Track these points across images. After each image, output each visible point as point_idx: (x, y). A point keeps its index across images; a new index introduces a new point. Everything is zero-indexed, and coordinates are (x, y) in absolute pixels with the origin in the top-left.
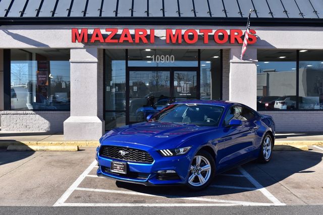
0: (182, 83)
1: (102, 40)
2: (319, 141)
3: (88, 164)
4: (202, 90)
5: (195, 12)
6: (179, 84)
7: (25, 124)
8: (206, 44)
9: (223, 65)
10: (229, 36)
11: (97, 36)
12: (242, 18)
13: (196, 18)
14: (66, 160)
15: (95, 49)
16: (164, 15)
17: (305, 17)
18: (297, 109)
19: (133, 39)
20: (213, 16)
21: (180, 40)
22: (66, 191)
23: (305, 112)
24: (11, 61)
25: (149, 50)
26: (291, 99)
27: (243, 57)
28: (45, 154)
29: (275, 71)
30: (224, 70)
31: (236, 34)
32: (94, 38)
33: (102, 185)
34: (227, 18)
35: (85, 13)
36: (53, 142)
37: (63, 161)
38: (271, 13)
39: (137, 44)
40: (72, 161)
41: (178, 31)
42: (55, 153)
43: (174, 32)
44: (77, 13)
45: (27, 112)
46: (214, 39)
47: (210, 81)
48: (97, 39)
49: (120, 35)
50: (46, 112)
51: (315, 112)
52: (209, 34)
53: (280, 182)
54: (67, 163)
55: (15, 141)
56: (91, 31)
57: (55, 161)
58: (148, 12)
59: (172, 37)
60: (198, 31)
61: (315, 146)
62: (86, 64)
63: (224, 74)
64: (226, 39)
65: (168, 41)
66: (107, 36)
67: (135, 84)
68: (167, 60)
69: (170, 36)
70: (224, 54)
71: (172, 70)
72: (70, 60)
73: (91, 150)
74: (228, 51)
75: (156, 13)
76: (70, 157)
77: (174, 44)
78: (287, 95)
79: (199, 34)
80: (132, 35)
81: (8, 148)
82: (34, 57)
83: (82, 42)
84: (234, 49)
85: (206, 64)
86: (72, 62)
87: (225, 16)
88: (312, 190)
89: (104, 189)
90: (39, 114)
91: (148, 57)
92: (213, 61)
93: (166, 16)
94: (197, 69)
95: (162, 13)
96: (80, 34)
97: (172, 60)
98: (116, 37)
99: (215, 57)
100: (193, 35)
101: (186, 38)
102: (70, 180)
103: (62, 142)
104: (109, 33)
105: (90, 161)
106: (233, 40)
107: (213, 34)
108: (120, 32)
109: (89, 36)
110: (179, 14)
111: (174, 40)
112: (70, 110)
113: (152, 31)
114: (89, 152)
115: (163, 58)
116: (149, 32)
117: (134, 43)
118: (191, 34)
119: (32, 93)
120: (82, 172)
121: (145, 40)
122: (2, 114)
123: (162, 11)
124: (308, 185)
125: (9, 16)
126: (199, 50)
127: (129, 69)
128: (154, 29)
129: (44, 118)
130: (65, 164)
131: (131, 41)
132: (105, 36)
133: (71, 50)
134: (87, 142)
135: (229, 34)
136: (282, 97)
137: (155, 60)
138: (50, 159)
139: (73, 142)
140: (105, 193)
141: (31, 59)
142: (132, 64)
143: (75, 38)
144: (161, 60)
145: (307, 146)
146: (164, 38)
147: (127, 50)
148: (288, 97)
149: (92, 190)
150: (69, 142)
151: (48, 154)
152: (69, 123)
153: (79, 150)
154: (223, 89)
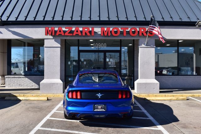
0: (111, 60)
1: (63, 34)
2: (192, 94)
3: (51, 110)
4: (122, 64)
5: (118, 18)
6: (109, 60)
7: (19, 83)
8: (125, 37)
9: (135, 49)
10: (139, 32)
11: (60, 31)
12: (146, 21)
13: (118, 21)
14: (38, 106)
15: (59, 39)
16: (100, 19)
17: (183, 21)
18: (178, 75)
19: (81, 33)
20: (129, 20)
21: (110, 34)
22: (32, 130)
23: (183, 76)
24: (12, 47)
25: (92, 41)
26: (172, 69)
27: (146, 44)
28: (27, 102)
29: (162, 54)
30: (135, 52)
31: (142, 30)
32: (58, 33)
33: (56, 126)
34: (137, 21)
35: (53, 18)
36: (33, 95)
37: (36, 108)
38: (163, 18)
39: (84, 36)
40: (42, 107)
41: (108, 29)
42: (33, 102)
43: (106, 29)
44: (49, 18)
45: (21, 76)
46: (129, 33)
47: (127, 59)
48: (60, 33)
49: (74, 31)
50: (31, 76)
51: (188, 76)
52: (127, 30)
53: (172, 123)
54: (38, 109)
55: (11, 94)
56: (56, 29)
57: (32, 107)
58: (90, 17)
59: (105, 32)
60: (120, 29)
61: (190, 97)
62: (54, 48)
63: (135, 54)
64: (137, 33)
65: (102, 35)
66: (66, 31)
67: (85, 60)
68: (102, 46)
69: (103, 32)
70: (135, 42)
71: (105, 52)
72: (44, 46)
73: (55, 100)
74: (138, 40)
75: (95, 18)
76: (41, 104)
77: (105, 36)
78: (170, 66)
79: (120, 30)
80: (81, 31)
81: (6, 99)
82: (26, 44)
83: (51, 35)
84: (141, 40)
85: (125, 49)
86: (46, 47)
87: (136, 20)
88: (194, 129)
89: (57, 128)
90: (27, 78)
91: (91, 45)
92: (129, 47)
93: (101, 19)
94: (120, 52)
95: (99, 18)
96: (50, 31)
97: (105, 46)
98: (71, 32)
99: (130, 45)
100: (117, 31)
101: (113, 33)
102: (37, 122)
103: (38, 95)
104: (67, 30)
105: (53, 107)
106: (141, 34)
107: (129, 30)
108: (74, 29)
109: (56, 32)
110: (109, 19)
111: (106, 34)
112: (44, 75)
113: (93, 29)
114: (54, 101)
115: (99, 45)
116: (91, 29)
117: (82, 36)
118: (116, 30)
119: (25, 66)
120: (46, 115)
121: (88, 34)
122: (6, 78)
123: (99, 17)
124: (191, 126)
125: (9, 20)
126: (121, 40)
127: (80, 51)
128: (94, 27)
129: (30, 80)
130: (37, 110)
131: (80, 34)
132: (65, 32)
133: (45, 40)
134: (54, 95)
135: (138, 30)
136: (167, 68)
137: (95, 46)
138: (29, 105)
139: (45, 95)
140: (58, 132)
141: (25, 46)
142: (81, 48)
143: (47, 33)
144: (98, 46)
145: (185, 97)
146: (100, 33)
147: (78, 40)
148: (170, 67)
149: (49, 129)
150: (43, 95)
151: (29, 103)
152: (43, 83)
153: (48, 100)
154: (135, 63)
